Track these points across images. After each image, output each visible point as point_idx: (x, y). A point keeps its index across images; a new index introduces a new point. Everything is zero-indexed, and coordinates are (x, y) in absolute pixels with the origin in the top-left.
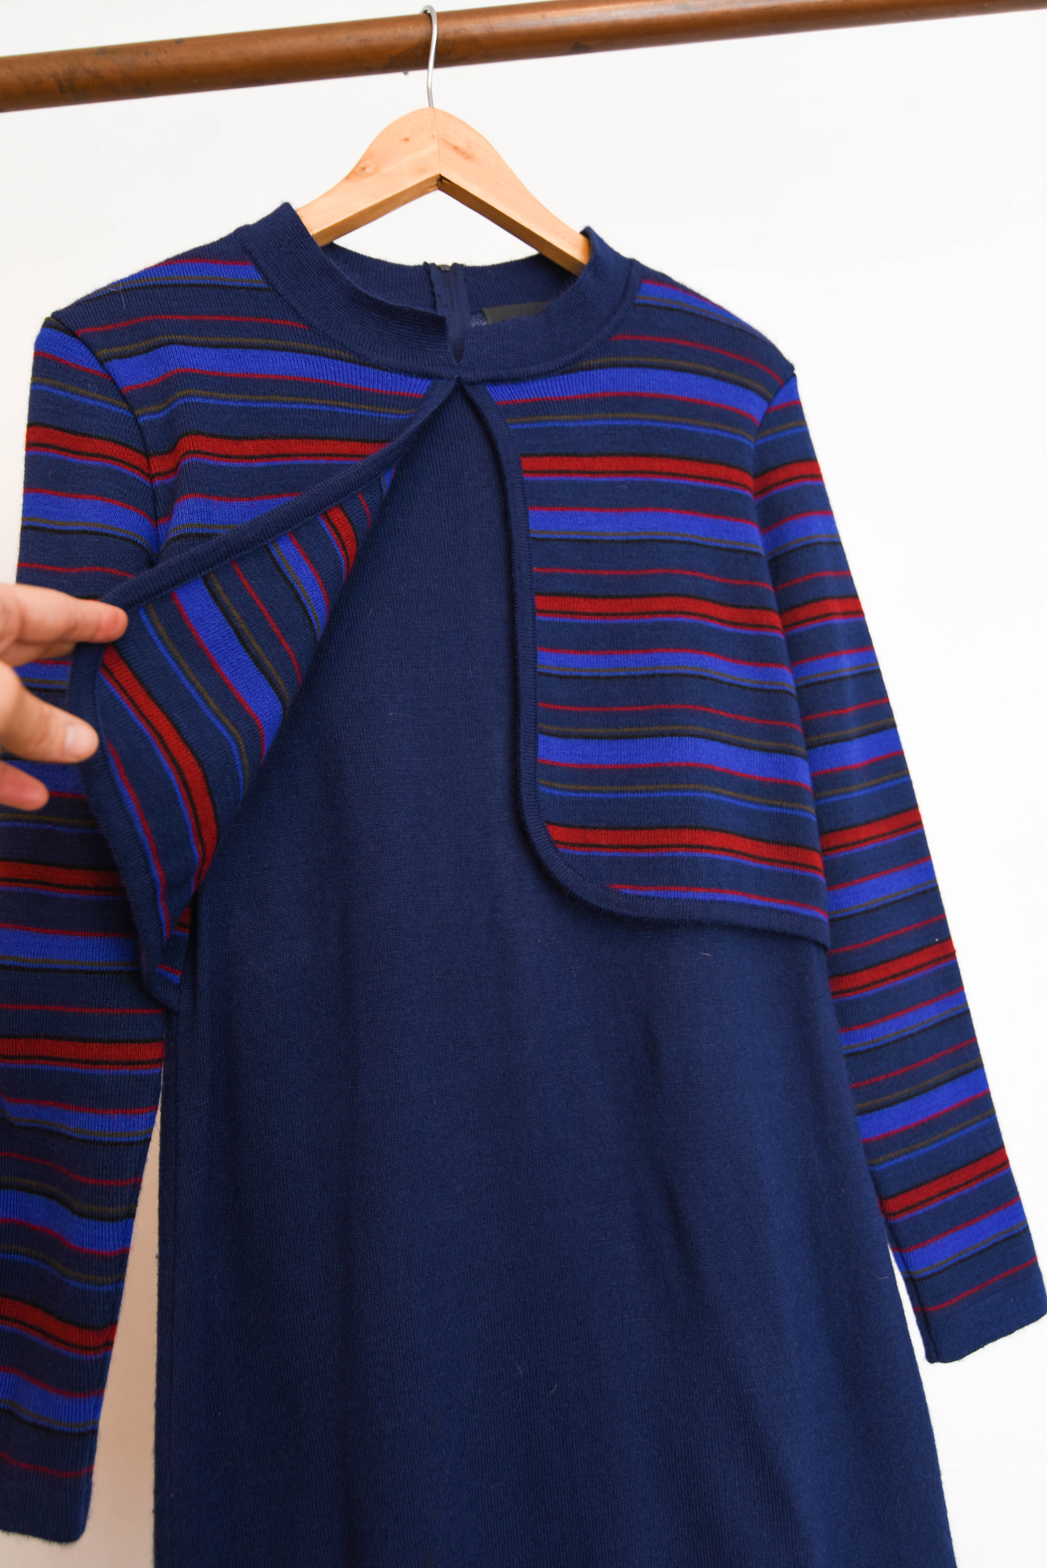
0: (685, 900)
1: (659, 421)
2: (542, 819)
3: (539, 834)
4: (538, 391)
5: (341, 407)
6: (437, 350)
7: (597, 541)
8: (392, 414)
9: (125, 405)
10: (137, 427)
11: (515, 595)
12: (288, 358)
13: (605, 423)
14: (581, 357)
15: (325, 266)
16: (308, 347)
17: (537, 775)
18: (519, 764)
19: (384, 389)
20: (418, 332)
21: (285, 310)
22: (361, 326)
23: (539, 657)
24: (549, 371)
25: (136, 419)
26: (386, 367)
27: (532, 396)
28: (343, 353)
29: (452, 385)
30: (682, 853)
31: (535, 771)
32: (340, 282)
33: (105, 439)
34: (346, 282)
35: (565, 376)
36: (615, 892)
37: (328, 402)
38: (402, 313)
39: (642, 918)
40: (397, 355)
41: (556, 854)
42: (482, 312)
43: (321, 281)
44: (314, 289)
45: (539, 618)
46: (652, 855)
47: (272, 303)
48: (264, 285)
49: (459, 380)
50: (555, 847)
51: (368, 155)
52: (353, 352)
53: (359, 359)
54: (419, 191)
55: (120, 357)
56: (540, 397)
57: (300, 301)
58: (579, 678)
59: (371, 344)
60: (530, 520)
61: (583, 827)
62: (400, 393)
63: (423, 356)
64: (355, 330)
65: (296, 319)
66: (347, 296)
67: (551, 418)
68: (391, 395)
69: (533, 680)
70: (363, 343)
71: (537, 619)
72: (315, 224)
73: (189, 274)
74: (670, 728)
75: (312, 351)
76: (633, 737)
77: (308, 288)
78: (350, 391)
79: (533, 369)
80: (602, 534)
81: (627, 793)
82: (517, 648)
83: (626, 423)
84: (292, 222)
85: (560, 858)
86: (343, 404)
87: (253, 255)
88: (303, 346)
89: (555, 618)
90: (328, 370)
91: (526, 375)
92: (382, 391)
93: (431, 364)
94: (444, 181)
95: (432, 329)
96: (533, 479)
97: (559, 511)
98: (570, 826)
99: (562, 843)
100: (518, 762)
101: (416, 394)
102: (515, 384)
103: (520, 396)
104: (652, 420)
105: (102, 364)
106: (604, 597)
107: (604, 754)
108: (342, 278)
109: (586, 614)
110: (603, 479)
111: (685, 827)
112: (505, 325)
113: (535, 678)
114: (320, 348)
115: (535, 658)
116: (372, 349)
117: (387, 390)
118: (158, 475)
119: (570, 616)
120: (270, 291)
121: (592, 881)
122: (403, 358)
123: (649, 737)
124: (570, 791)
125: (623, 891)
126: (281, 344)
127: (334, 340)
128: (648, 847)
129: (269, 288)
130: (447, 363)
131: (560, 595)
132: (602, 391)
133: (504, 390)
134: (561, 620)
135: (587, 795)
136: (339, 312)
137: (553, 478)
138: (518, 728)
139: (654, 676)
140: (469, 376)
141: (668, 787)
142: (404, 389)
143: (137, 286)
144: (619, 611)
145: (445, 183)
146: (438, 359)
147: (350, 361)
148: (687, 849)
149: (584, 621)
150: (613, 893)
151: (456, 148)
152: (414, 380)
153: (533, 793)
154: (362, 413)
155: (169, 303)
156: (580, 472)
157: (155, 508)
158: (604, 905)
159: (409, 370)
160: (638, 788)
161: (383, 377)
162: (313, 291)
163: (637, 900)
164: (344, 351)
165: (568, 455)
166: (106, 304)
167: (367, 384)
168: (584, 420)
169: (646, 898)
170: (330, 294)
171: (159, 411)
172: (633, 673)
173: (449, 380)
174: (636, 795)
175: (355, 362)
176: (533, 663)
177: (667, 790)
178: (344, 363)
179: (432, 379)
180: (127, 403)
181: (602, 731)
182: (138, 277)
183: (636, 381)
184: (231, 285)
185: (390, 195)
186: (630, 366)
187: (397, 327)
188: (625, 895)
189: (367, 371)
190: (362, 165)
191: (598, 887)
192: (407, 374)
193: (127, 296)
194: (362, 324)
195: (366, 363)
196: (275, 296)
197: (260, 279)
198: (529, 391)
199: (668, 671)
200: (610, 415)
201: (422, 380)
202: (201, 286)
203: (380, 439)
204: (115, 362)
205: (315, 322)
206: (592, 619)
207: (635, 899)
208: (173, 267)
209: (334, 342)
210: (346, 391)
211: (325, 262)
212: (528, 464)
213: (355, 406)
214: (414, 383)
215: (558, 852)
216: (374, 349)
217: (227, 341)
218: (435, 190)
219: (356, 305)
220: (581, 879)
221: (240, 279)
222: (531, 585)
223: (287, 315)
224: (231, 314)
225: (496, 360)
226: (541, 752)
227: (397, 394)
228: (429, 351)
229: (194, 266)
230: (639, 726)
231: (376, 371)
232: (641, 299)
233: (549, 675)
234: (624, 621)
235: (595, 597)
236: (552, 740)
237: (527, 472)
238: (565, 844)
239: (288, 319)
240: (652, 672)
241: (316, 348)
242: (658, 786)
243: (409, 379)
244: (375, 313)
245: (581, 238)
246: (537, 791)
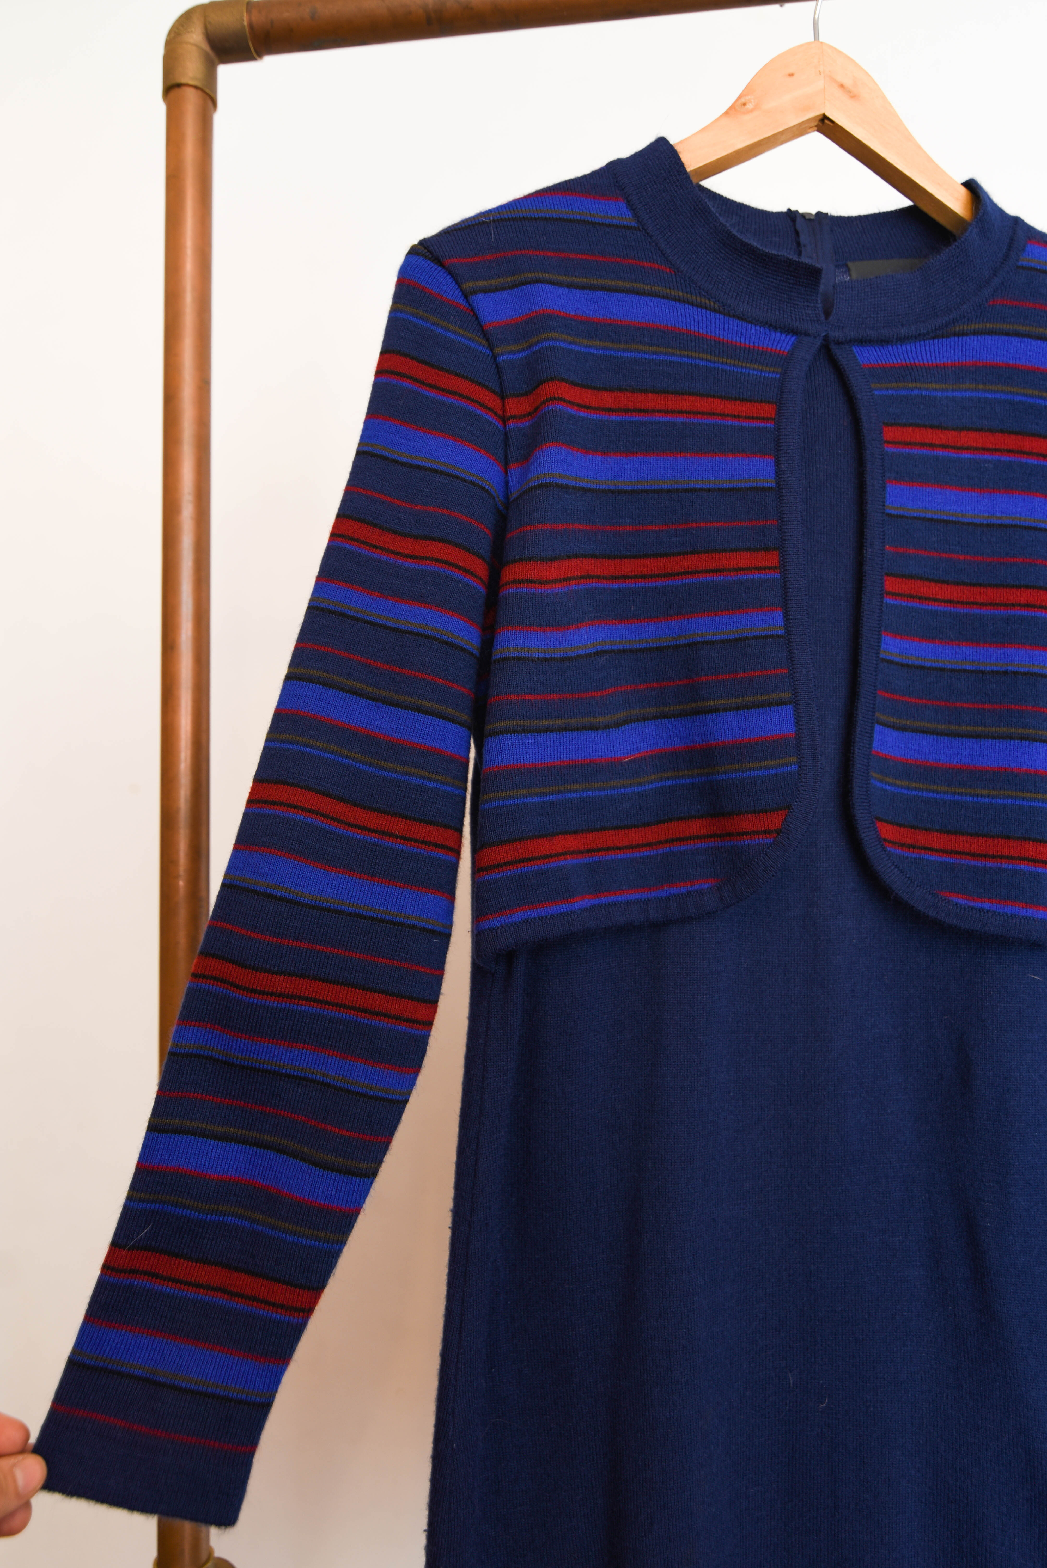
0: (1023, 917)
1: (1032, 397)
2: (872, 814)
3: (867, 830)
4: (906, 356)
5: (703, 359)
6: (806, 303)
7: (955, 523)
8: (754, 369)
9: (484, 342)
10: (494, 366)
11: (864, 574)
12: (652, 304)
13: (975, 394)
14: (954, 321)
15: (700, 206)
16: (673, 293)
17: (869, 767)
18: (853, 753)
19: (747, 343)
20: (789, 283)
21: (653, 251)
22: (729, 273)
23: (883, 641)
24: (919, 335)
25: (495, 357)
26: (750, 319)
27: (899, 361)
28: (707, 302)
29: (818, 342)
30: (1023, 867)
31: (868, 763)
32: (714, 225)
33: (463, 377)
34: (720, 225)
35: (936, 341)
36: (945, 899)
37: (690, 354)
38: (776, 262)
39: (973, 930)
40: (764, 308)
41: (884, 852)
42: (847, 266)
43: (693, 222)
44: (684, 231)
45: (888, 600)
46: (989, 865)
47: (641, 243)
48: (633, 224)
49: (826, 338)
50: (882, 845)
51: (749, 89)
52: (718, 301)
53: (724, 309)
54: (798, 131)
55: (486, 291)
56: (908, 361)
57: (668, 243)
58: (922, 668)
59: (738, 293)
60: (887, 495)
61: (912, 827)
62: (763, 348)
63: (791, 310)
64: (722, 278)
65: (663, 261)
66: (719, 241)
67: (918, 385)
68: (754, 349)
69: (875, 666)
70: (729, 292)
71: (884, 601)
72: (691, 161)
73: (560, 208)
74: (1020, 731)
75: (677, 298)
76: (977, 736)
77: (678, 230)
78: (713, 343)
79: (903, 331)
80: (960, 515)
81: (966, 796)
82: (862, 630)
83: (997, 396)
84: (670, 158)
85: (888, 858)
86: (705, 356)
87: (625, 191)
88: (668, 291)
89: (903, 602)
90: (692, 319)
91: (895, 337)
92: (745, 344)
93: (798, 319)
94: (826, 121)
95: (805, 281)
96: (894, 450)
97: (918, 487)
98: (900, 825)
99: (890, 842)
100: (852, 751)
101: (780, 351)
102: (882, 346)
103: (886, 359)
104: (1026, 395)
105: (466, 297)
106: (958, 584)
107: (942, 752)
108: (716, 221)
109: (936, 600)
110: (967, 456)
111: (1029, 839)
112: (879, 282)
113: (877, 664)
114: (685, 294)
115: (879, 642)
116: (738, 298)
117: (750, 344)
118: (514, 417)
119: (918, 600)
120: (640, 230)
121: (920, 886)
122: (769, 311)
123: (995, 739)
124: (902, 787)
125: (954, 899)
126: (646, 288)
127: (700, 287)
128: (985, 856)
129: (638, 227)
130: (815, 319)
131: (911, 577)
132: (974, 359)
133: (871, 352)
134: (909, 605)
135: (920, 794)
136: (708, 257)
137: (914, 451)
138: (855, 715)
139: (1006, 673)
140: (836, 334)
141: (1014, 794)
142: (768, 345)
143: (507, 217)
144: (972, 600)
145: (827, 124)
146: (806, 313)
147: (714, 310)
148: (1030, 863)
149: (932, 607)
150: (942, 901)
151: (842, 86)
152: (778, 334)
153: (865, 786)
154: (724, 367)
155: (538, 237)
156: (944, 447)
157: (506, 452)
158: (931, 913)
159: (774, 324)
160: (979, 791)
161: (746, 330)
162: (684, 233)
163: (969, 911)
164: (709, 300)
165: (932, 427)
166: (474, 234)
167: (730, 336)
168: (953, 390)
169: (979, 910)
170: (701, 237)
171: (519, 351)
172: (982, 668)
173: (815, 337)
174: (975, 799)
175: (720, 313)
176: (877, 648)
177: (1012, 797)
178: (708, 312)
179: (797, 335)
180: (487, 340)
181: (942, 727)
182: (507, 209)
183: (1012, 352)
184: (601, 222)
185: (770, 134)
186: (1007, 334)
187: (767, 277)
188: (956, 904)
189: (731, 322)
190: (743, 100)
191: (926, 892)
192: (771, 328)
193: (497, 228)
194: (731, 272)
195: (731, 314)
196: (644, 235)
197: (631, 216)
198: (897, 355)
199: (1021, 670)
200: (981, 387)
201: (786, 335)
202: (570, 221)
203: (741, 397)
204: (480, 296)
205: (683, 266)
206: (941, 606)
207: (967, 910)
208: (543, 200)
209: (700, 289)
210: (709, 342)
211: (700, 202)
212: (889, 433)
213: (716, 359)
214: (778, 339)
215: (885, 851)
216: (740, 298)
217: (592, 282)
218: (814, 131)
219: (727, 250)
220: (909, 882)
221: (610, 216)
222: (881, 565)
223: (655, 257)
224: (599, 253)
225: (866, 318)
226: (875, 744)
227: (761, 349)
228: (798, 305)
229: (565, 200)
230: (985, 726)
231: (740, 323)
232: (1024, 261)
233: (890, 662)
234: (976, 611)
235: (947, 583)
236: (888, 731)
237: (888, 442)
238: (893, 843)
239: (655, 262)
240: (1004, 669)
241: (681, 294)
242: (1002, 792)
243: (773, 335)
244: (746, 259)
245: (963, 191)
246: (869, 784)
